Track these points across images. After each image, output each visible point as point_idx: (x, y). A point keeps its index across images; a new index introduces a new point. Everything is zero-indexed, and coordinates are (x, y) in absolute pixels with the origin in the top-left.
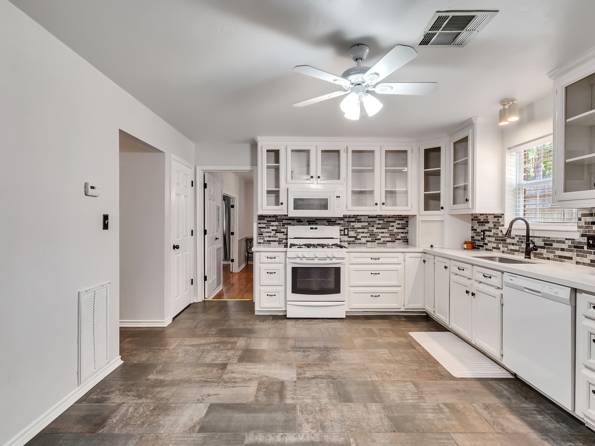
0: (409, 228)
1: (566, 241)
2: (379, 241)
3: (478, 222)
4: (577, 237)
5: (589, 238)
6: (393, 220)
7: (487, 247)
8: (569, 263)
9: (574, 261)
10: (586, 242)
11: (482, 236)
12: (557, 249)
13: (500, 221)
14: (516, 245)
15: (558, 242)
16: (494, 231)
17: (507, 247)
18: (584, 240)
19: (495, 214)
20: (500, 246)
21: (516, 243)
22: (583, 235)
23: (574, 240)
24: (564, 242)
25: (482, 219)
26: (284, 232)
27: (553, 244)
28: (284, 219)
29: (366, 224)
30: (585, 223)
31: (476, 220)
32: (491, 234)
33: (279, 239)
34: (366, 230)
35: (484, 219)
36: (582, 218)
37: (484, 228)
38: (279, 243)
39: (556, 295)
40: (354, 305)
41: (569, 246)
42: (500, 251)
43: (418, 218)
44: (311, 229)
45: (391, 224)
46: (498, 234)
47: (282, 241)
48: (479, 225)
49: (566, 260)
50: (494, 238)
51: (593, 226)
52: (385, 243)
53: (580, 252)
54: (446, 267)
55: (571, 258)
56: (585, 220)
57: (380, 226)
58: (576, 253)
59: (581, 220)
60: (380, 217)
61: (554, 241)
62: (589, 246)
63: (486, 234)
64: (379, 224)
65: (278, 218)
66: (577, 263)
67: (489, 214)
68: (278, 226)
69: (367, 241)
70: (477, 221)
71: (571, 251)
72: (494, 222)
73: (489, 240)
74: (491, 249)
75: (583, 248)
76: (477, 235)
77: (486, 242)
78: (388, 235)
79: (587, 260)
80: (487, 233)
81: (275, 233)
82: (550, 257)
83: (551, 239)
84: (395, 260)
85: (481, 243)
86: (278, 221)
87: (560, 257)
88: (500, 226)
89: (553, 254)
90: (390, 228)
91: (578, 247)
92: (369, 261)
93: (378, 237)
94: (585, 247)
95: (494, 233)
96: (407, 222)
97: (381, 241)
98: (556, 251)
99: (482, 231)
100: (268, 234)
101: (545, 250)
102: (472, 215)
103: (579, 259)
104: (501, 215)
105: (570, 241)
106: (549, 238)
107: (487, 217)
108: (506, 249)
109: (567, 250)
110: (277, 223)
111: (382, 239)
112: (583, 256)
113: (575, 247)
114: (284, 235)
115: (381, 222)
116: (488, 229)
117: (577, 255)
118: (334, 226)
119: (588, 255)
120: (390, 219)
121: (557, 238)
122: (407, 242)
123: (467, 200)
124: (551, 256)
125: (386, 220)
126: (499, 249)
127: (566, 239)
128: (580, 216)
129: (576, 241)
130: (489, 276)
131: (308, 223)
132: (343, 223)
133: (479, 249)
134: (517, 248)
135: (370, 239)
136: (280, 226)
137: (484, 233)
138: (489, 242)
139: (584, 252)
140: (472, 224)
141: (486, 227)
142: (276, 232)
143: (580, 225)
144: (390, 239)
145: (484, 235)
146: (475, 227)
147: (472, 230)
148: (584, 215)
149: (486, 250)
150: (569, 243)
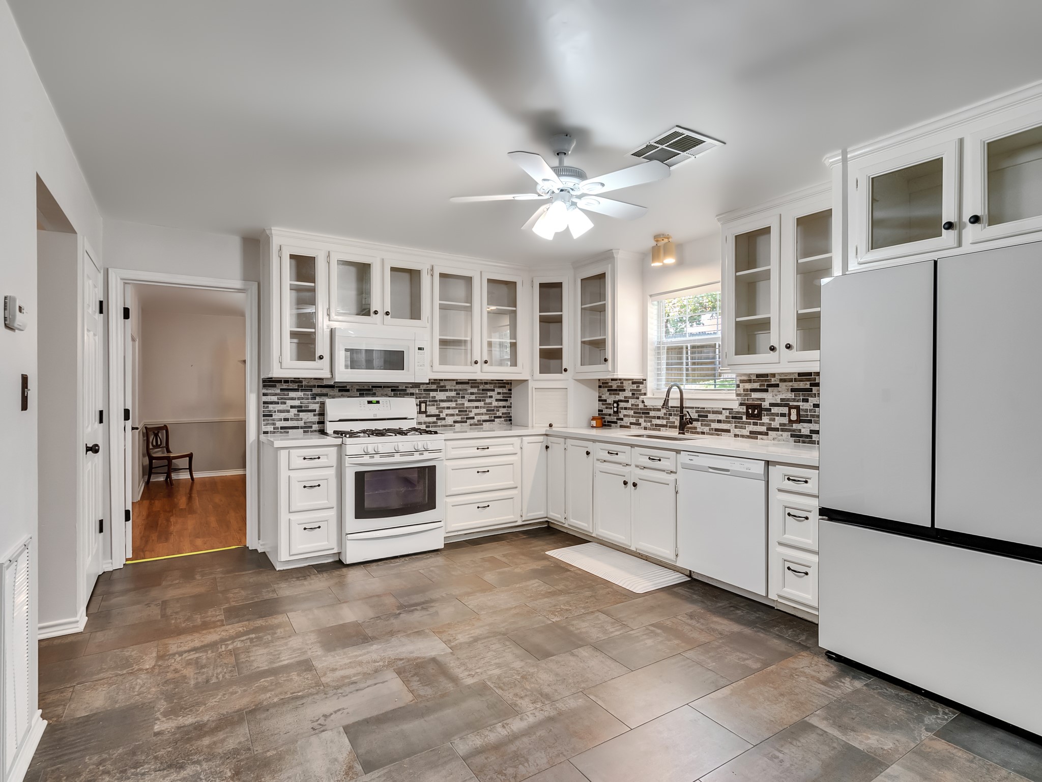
0: (512, 400)
1: (724, 411)
2: (472, 421)
3: (608, 390)
4: (735, 406)
5: (748, 407)
6: (491, 387)
7: (623, 423)
8: (726, 436)
9: (732, 434)
10: (745, 411)
11: (615, 409)
12: (713, 421)
13: (640, 388)
14: (663, 418)
15: (714, 412)
16: (632, 401)
17: (651, 422)
18: (743, 409)
19: (633, 379)
20: (641, 421)
21: (663, 415)
22: (741, 404)
23: (732, 409)
24: (721, 413)
25: (614, 385)
26: (315, 411)
27: (709, 415)
28: (314, 386)
29: (453, 394)
30: (744, 390)
31: (606, 387)
32: (629, 405)
33: (305, 423)
34: (453, 404)
35: (618, 386)
36: (740, 384)
37: (618, 398)
38: (305, 432)
39: (748, 471)
40: (453, 525)
41: (727, 417)
42: (642, 428)
43: (531, 384)
44: (368, 403)
45: (489, 394)
46: (638, 405)
47: (311, 427)
48: (610, 394)
49: (723, 433)
50: (633, 411)
51: (752, 393)
52: (480, 423)
53: (739, 423)
54: (588, 453)
55: (728, 431)
56: (744, 386)
57: (473, 397)
58: (734, 425)
59: (739, 387)
60: (473, 383)
61: (709, 412)
62: (749, 416)
63: (620, 406)
64: (472, 394)
65: (303, 384)
66: (736, 436)
67: (625, 380)
68: (303, 398)
69: (455, 422)
70: (606, 389)
71: (729, 422)
72: (631, 390)
73: (625, 413)
74: (629, 425)
75: (741, 418)
76: (607, 408)
77: (621, 416)
78: (484, 411)
79: (746, 432)
80: (622, 405)
81: (296, 413)
82: (705, 431)
83: (706, 410)
84: (509, 449)
85: (614, 418)
86: (302, 390)
87: (716, 430)
88: (641, 394)
89: (708, 428)
90: (488, 400)
91: (735, 417)
92: (475, 452)
93: (471, 415)
94: (744, 417)
95: (632, 405)
96: (510, 390)
97: (475, 421)
98: (712, 423)
99: (615, 402)
100: (283, 415)
101: (700, 423)
102: (599, 380)
103: (737, 431)
104: (642, 381)
105: (728, 411)
106: (704, 408)
107: (622, 383)
108: (649, 424)
109: (725, 422)
110: (300, 394)
111: (477, 418)
112: (742, 427)
113: (733, 418)
114: (315, 415)
115: (475, 390)
116: (623, 399)
117: (736, 427)
118: (404, 397)
119: (747, 426)
120: (488, 387)
121: (712, 408)
122: (510, 420)
123: (606, 360)
124: (706, 429)
125: (481, 387)
126: (640, 424)
127: (723, 409)
128: (738, 383)
129: (734, 410)
130: (658, 459)
131: (358, 393)
132: (417, 392)
133: (610, 426)
134: (664, 422)
135: (458, 418)
136: (308, 399)
137: (618, 405)
138: (625, 416)
139: (743, 423)
140: (599, 393)
141: (621, 396)
142: (299, 411)
143: (739, 393)
144: (486, 417)
145: (617, 407)
146: (604, 397)
147: (599, 400)
148: (742, 381)
149: (621, 426)
150: (726, 413)
